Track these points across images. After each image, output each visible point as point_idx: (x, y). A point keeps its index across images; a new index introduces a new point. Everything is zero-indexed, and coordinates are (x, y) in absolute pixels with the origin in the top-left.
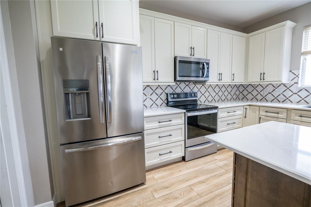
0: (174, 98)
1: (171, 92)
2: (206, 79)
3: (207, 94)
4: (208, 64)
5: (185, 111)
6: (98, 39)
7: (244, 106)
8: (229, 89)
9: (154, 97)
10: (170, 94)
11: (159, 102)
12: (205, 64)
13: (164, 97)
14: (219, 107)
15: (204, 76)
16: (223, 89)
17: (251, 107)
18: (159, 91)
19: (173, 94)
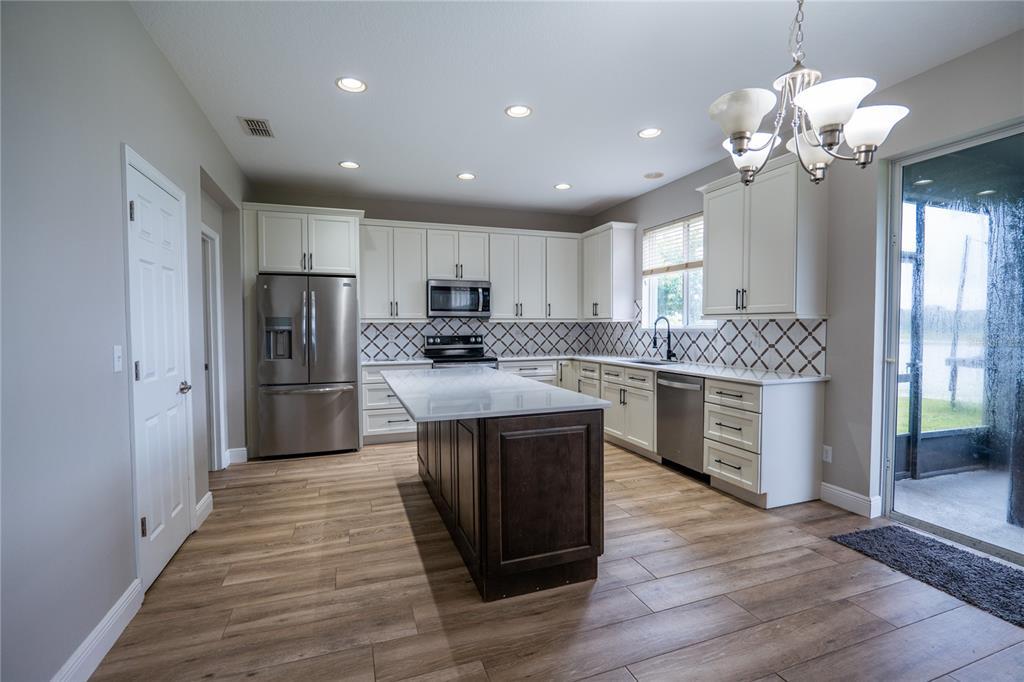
0: (434, 343)
1: (433, 334)
2: (485, 314)
3: (508, 340)
4: (487, 290)
5: (432, 361)
6: (306, 271)
7: (558, 360)
8: (562, 331)
9: (402, 341)
10: (428, 337)
11: (410, 349)
12: (480, 290)
13: (419, 341)
14: (499, 359)
15: (480, 309)
16: (547, 331)
17: (575, 362)
18: (410, 332)
19: (434, 338)
